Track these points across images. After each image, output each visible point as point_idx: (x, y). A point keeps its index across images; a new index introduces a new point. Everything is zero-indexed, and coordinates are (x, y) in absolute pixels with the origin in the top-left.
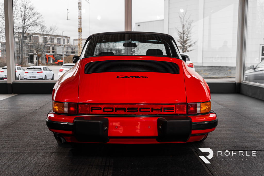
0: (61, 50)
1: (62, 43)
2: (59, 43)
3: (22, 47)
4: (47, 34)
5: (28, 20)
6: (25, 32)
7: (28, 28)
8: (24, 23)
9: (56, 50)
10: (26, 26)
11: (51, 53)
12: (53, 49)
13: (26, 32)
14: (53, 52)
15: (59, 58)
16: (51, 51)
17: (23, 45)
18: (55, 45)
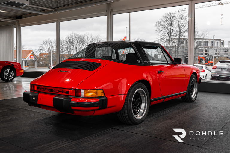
0: (214, 52)
1: (216, 46)
2: (212, 46)
3: (178, 50)
4: (199, 38)
5: (184, 28)
6: (180, 37)
7: (183, 34)
8: (181, 30)
9: (209, 52)
10: (182, 32)
11: (204, 55)
12: (206, 51)
13: (182, 38)
14: (206, 54)
15: (210, 59)
16: (204, 53)
17: (179, 49)
18: (208, 48)
